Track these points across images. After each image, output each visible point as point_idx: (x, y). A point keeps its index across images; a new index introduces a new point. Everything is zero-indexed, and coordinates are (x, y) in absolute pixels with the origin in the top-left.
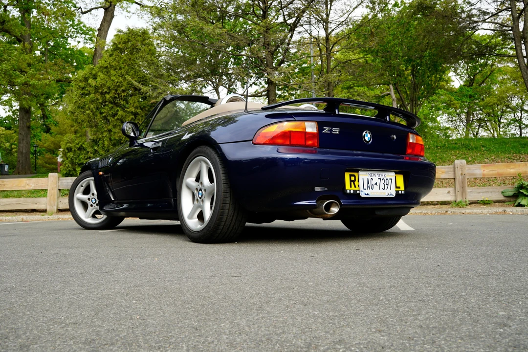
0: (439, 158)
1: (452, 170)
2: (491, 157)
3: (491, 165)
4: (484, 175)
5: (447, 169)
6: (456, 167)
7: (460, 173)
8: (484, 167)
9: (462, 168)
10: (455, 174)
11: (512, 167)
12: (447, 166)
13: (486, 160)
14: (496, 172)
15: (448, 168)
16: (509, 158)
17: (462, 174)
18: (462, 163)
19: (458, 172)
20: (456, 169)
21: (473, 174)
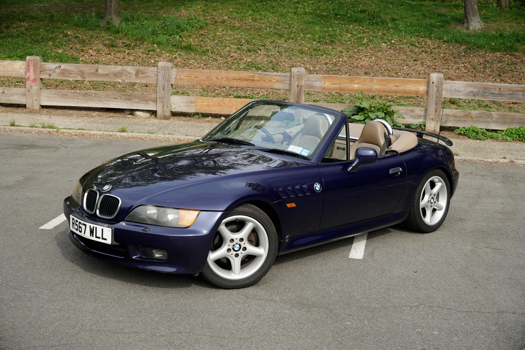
0: (328, 35)
1: (288, 79)
2: (392, 39)
3: (333, 77)
4: (324, 89)
5: (282, 78)
6: (292, 76)
7: (296, 84)
8: (325, 78)
9: (299, 78)
10: (290, 84)
11: (356, 81)
12: (283, 74)
13: (383, 44)
14: (338, 86)
15: (284, 76)
16: (412, 45)
17: (298, 86)
18: (299, 72)
19: (295, 83)
20: (292, 78)
21: (311, 87)
